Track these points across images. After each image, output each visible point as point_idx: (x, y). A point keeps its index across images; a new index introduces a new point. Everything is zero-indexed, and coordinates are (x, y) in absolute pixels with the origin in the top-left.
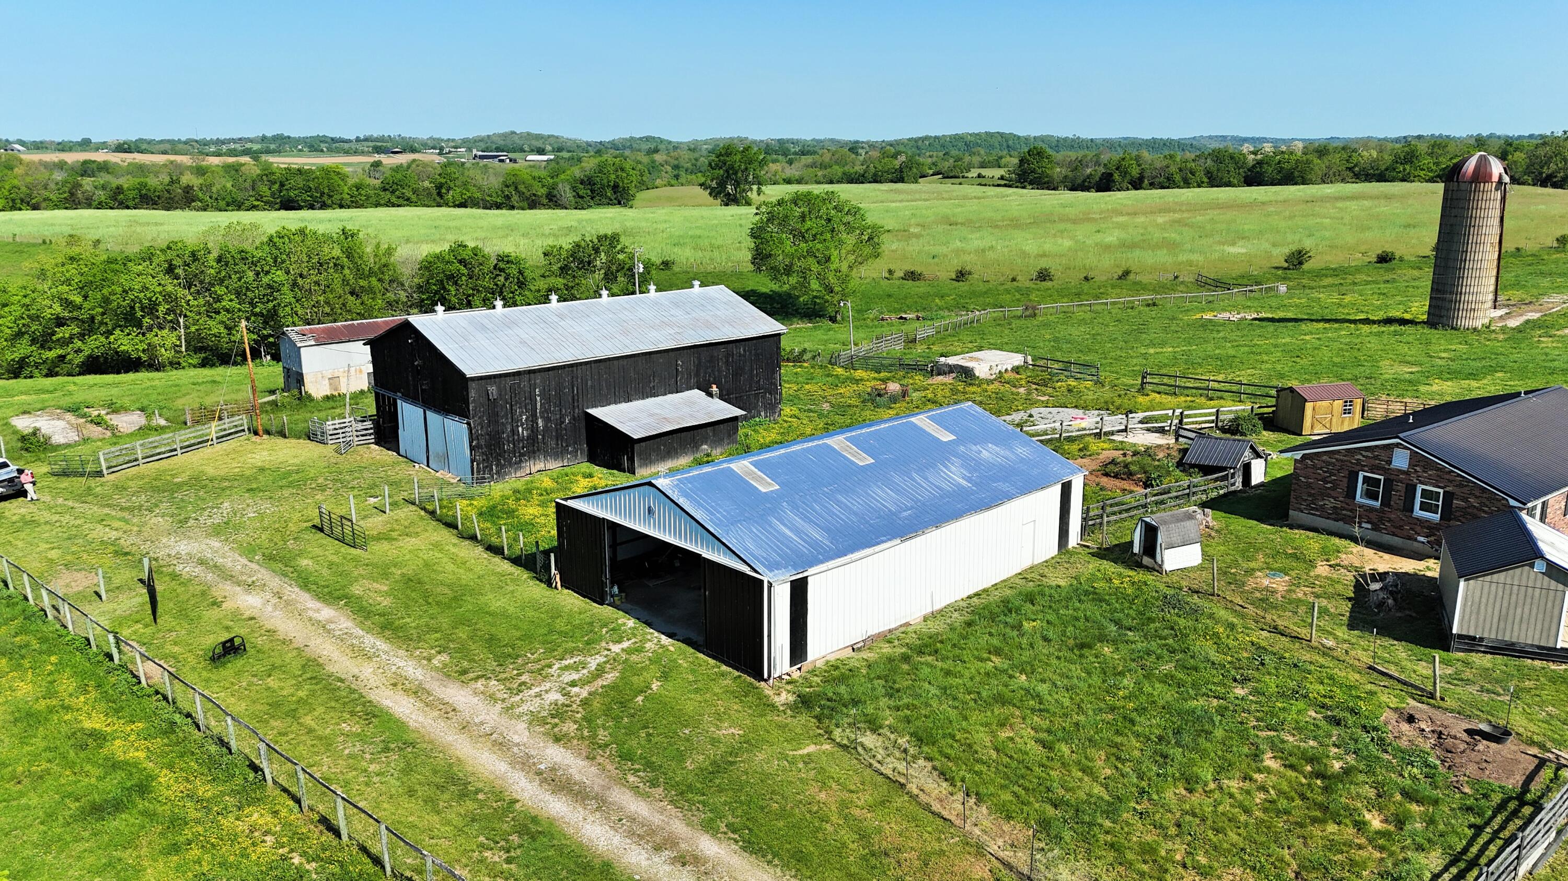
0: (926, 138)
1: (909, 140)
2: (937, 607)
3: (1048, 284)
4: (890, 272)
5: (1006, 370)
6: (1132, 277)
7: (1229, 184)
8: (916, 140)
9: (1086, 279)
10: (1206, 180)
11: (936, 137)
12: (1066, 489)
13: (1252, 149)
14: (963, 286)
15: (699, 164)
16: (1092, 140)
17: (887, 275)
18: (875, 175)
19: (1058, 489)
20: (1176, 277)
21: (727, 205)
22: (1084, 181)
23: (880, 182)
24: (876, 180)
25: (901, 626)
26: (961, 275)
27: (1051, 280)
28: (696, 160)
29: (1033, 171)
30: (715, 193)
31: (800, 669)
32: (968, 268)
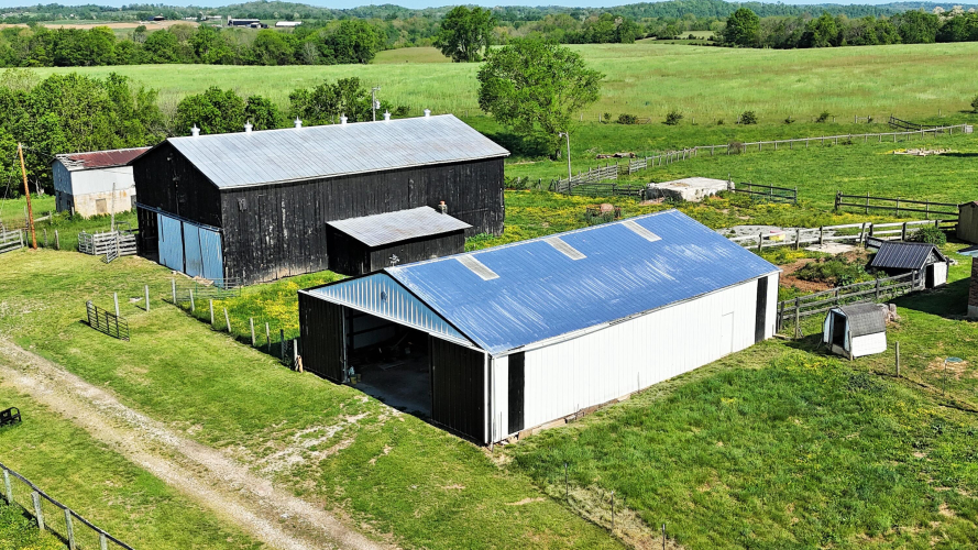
0: (642, 5)
1: (626, 7)
2: (643, 387)
3: (752, 126)
4: (607, 116)
5: (711, 195)
6: (829, 120)
7: (922, 42)
8: (633, 7)
9: (787, 121)
10: (899, 38)
11: (651, 4)
12: (762, 285)
13: (943, 11)
14: (673, 129)
15: (433, 29)
16: (795, 6)
17: (604, 119)
18: (594, 36)
19: (754, 285)
20: (871, 120)
21: (458, 61)
22: (788, 40)
23: (599, 42)
24: (595, 41)
25: (610, 402)
26: (672, 119)
27: (755, 123)
28: (431, 25)
29: (740, 32)
30: (447, 51)
31: (517, 436)
32: (678, 113)
